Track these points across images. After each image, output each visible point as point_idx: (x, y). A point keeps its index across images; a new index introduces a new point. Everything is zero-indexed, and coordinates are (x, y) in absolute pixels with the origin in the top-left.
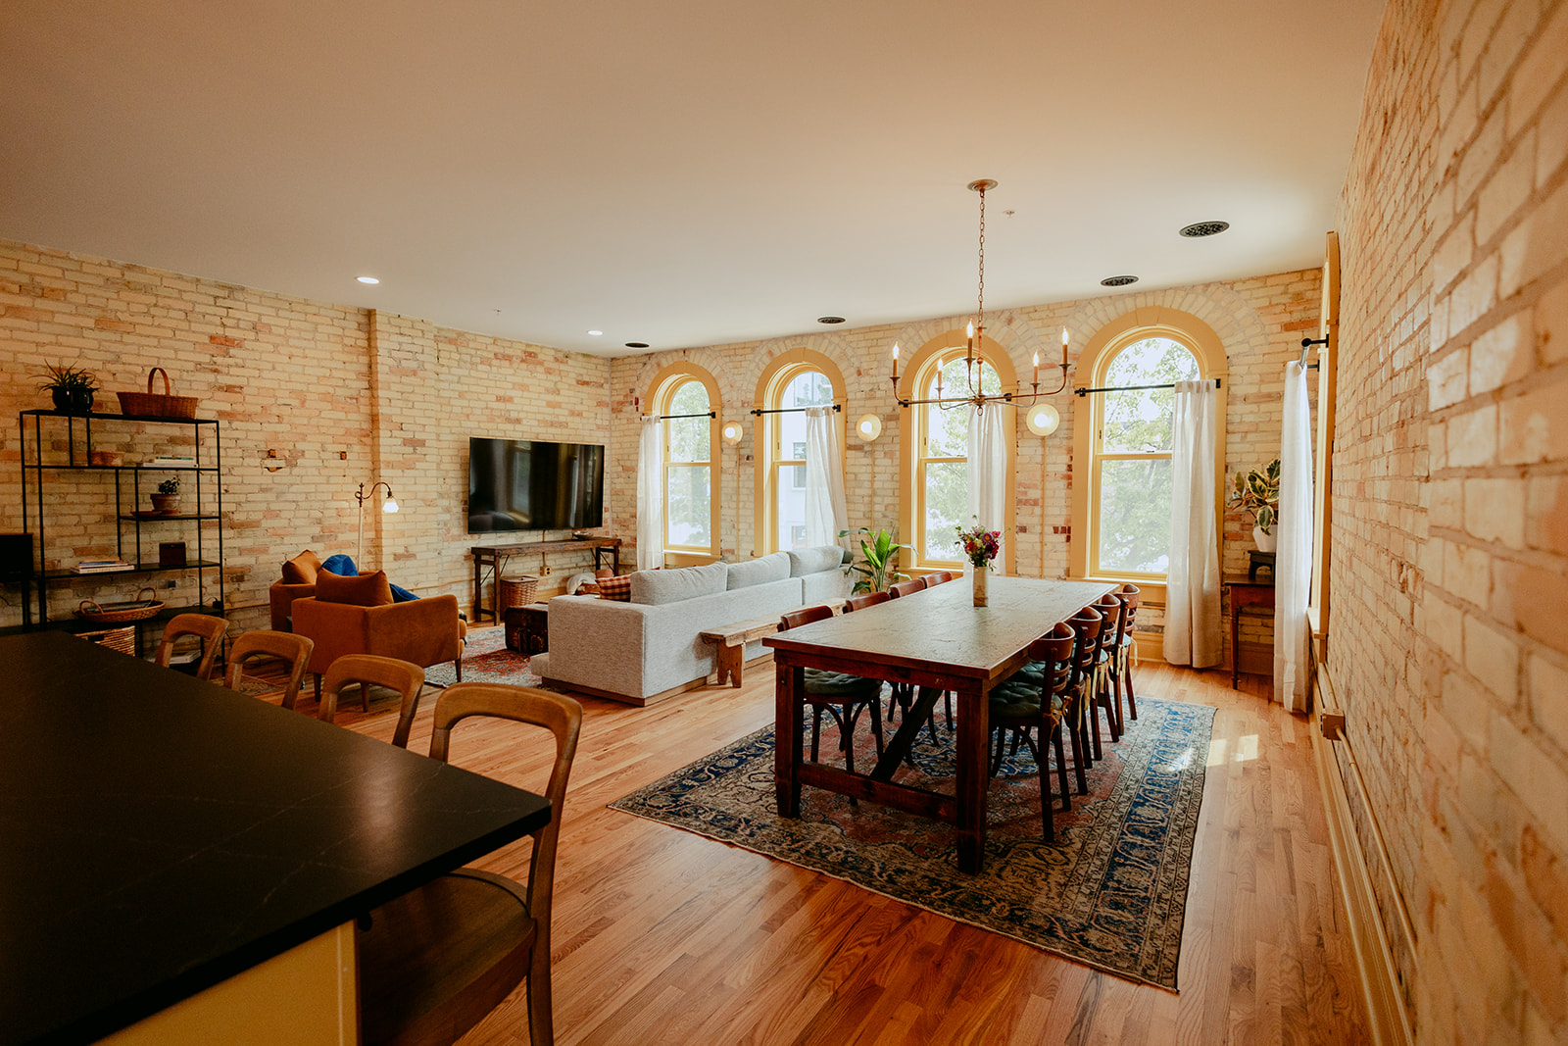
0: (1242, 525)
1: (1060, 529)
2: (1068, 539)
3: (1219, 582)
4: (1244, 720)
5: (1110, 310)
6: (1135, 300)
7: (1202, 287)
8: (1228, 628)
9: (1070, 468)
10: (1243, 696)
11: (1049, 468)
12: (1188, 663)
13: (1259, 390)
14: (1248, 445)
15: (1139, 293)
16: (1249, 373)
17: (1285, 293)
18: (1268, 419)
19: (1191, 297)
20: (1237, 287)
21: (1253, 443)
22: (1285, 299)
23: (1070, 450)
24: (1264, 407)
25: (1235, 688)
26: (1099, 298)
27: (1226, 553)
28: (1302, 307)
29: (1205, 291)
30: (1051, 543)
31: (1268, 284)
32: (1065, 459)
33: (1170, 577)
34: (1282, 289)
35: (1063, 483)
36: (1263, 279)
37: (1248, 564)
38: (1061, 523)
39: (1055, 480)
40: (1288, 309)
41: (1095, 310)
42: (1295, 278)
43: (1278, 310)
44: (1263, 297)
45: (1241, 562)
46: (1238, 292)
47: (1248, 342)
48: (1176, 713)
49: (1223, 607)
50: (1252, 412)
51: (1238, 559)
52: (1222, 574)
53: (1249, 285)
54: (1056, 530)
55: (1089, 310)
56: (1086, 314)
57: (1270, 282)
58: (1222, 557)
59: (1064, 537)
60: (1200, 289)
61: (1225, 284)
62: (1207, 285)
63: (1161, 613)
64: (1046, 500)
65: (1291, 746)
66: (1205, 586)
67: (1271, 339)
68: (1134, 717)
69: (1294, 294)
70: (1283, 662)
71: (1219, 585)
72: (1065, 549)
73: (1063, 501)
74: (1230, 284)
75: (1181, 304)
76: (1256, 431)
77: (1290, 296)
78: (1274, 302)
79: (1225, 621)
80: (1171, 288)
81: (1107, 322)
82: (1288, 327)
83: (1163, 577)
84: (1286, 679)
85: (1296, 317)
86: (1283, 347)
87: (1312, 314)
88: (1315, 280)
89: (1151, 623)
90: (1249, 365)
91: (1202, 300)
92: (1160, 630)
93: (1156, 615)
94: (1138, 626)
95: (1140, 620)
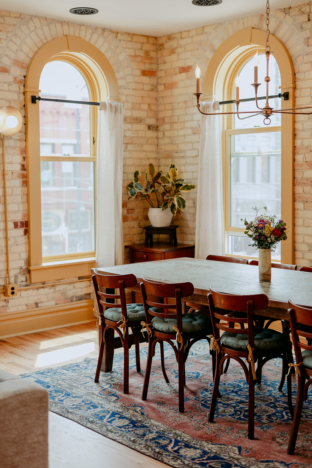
0: (128, 210)
1: (19, 224)
2: (26, 232)
5: (46, 28)
6: (62, 27)
7: (101, 30)
9: (24, 168)
11: (8, 167)
13: (132, 114)
14: (128, 153)
15: (65, 22)
16: (127, 101)
17: (141, 49)
18: (137, 136)
19: (95, 36)
20: (120, 36)
21: (131, 151)
22: (141, 53)
23: (24, 151)
24: (136, 127)
26: (39, 17)
28: (149, 61)
29: (103, 34)
30: (14, 237)
31: (134, 40)
32: (18, 159)
34: (139, 46)
35: (18, 182)
36: (132, 35)
38: (19, 218)
39: (12, 179)
40: (143, 61)
41: (35, 27)
42: (145, 40)
43: (139, 59)
44: (131, 48)
46: (120, 40)
47: (125, 79)
50: (129, 130)
53: (125, 37)
54: (16, 225)
55: (31, 25)
56: (29, 29)
57: (135, 38)
59: (21, 231)
60: (100, 31)
61: (113, 32)
62: (104, 30)
64: (7, 198)
67: (136, 79)
69: (146, 51)
72: (24, 242)
73: (20, 198)
74: (116, 33)
75: (90, 39)
76: (131, 143)
77: (144, 52)
78: (137, 54)
80: (83, 25)
81: (45, 41)
82: (144, 73)
85: (147, 67)
86: (141, 87)
87: (154, 67)
88: (153, 44)
89: (84, 293)
90: (127, 95)
91: (101, 40)
92: (88, 298)
93: (86, 286)
94: (76, 297)
95: (78, 292)
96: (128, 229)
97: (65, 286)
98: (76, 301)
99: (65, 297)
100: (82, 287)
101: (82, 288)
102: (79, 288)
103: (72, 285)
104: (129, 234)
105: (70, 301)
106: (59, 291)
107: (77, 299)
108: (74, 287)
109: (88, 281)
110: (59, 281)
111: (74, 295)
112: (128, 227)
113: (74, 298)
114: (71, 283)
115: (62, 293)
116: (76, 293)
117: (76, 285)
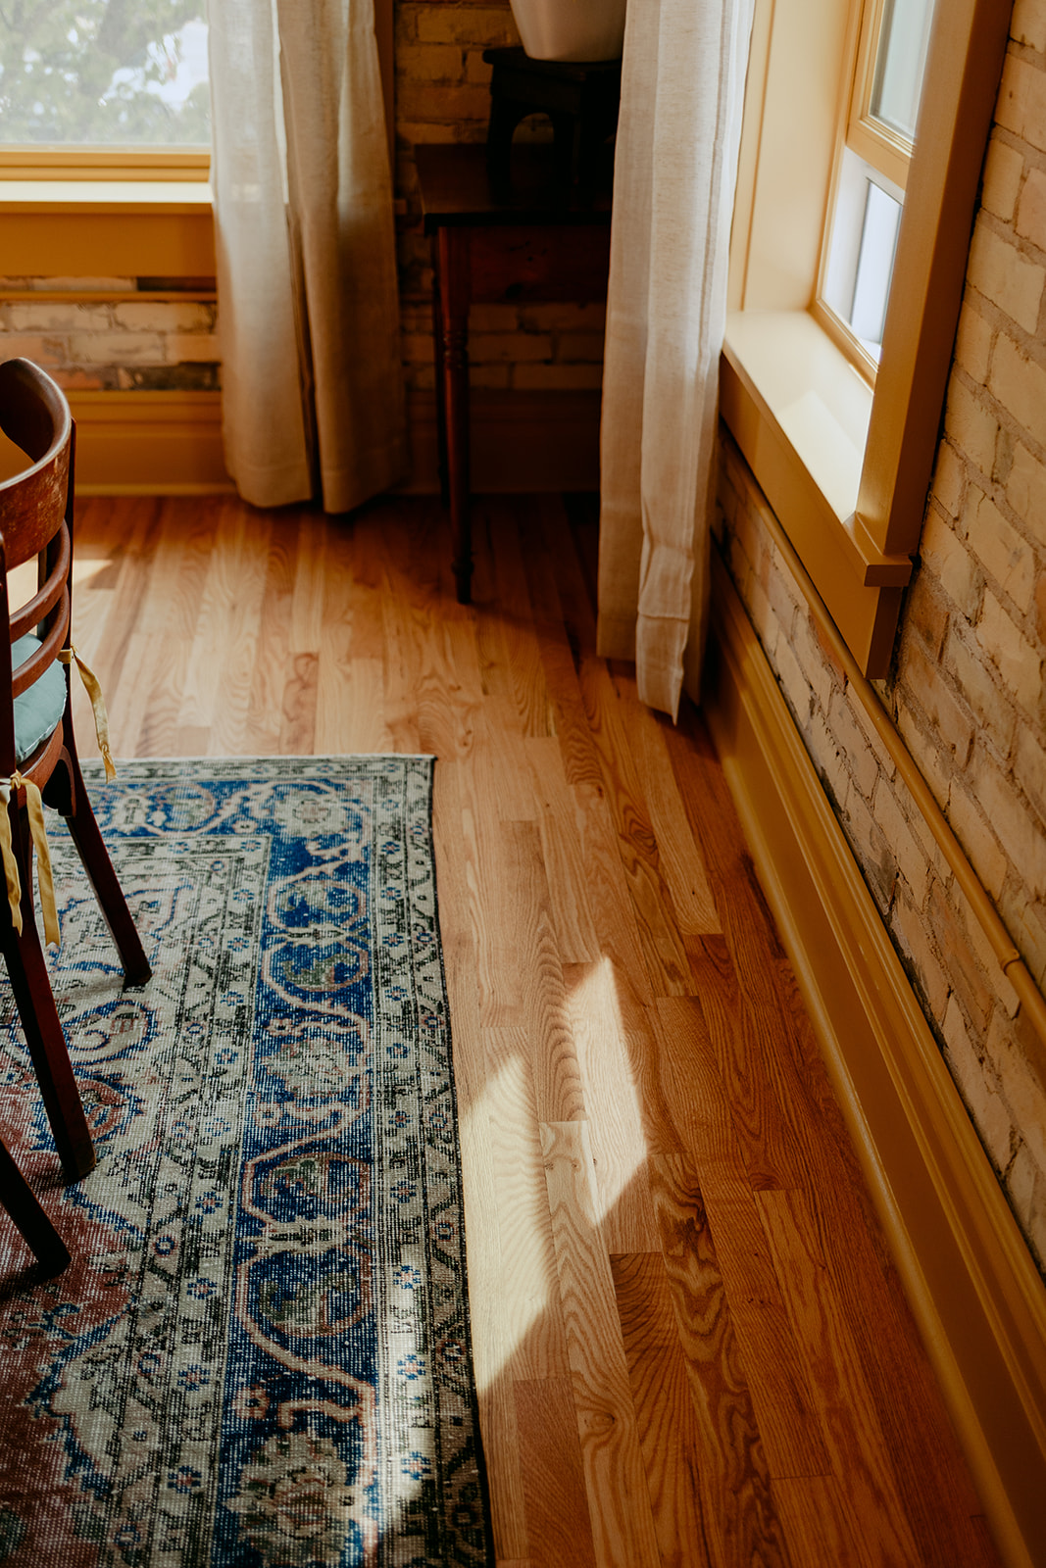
3: (389, 183)
4: (528, 815)
8: (422, 348)
10: (501, 640)
12: (307, 495)
25: (464, 598)
27: (408, 56)
33: (220, 167)
37: (481, 103)
45: (453, 93)
48: (294, 857)
49: (406, 274)
51: (443, 82)
52: (397, 144)
58: (392, 73)
63: (201, 315)
65: (710, 955)
66: (344, 198)
68: (136, 969)
70: (634, 531)
71: (389, 192)
79: (412, 324)
83: (195, 168)
84: (649, 604)
89: (174, 357)
92: (207, 381)
93: (188, 324)
94: (132, 372)
95: (137, 350)
96: (459, 50)
97: (62, 313)
98: (132, 389)
99: (69, 364)
100: (160, 325)
101: (162, 334)
102: (145, 331)
103: (103, 310)
104: (461, 82)
105: (96, 383)
106: (30, 329)
107: (139, 378)
108: (119, 324)
109: (195, 306)
110: (20, 283)
111: (117, 358)
112: (458, 41)
113: (122, 373)
114: (98, 303)
115: (46, 341)
116: (129, 352)
117: (124, 312)
